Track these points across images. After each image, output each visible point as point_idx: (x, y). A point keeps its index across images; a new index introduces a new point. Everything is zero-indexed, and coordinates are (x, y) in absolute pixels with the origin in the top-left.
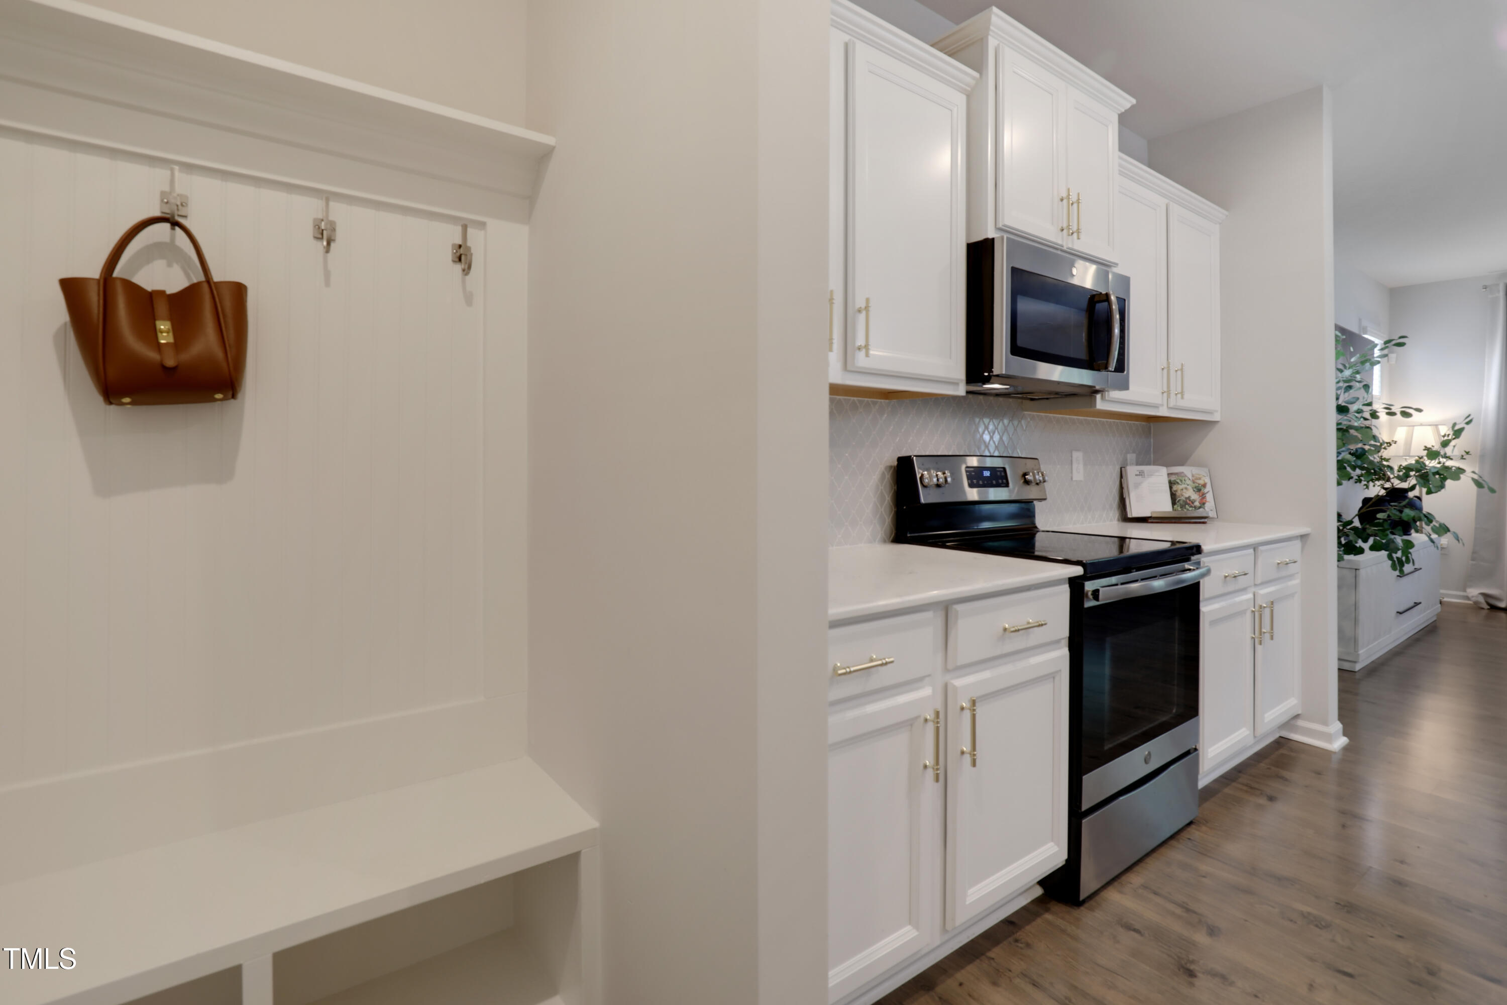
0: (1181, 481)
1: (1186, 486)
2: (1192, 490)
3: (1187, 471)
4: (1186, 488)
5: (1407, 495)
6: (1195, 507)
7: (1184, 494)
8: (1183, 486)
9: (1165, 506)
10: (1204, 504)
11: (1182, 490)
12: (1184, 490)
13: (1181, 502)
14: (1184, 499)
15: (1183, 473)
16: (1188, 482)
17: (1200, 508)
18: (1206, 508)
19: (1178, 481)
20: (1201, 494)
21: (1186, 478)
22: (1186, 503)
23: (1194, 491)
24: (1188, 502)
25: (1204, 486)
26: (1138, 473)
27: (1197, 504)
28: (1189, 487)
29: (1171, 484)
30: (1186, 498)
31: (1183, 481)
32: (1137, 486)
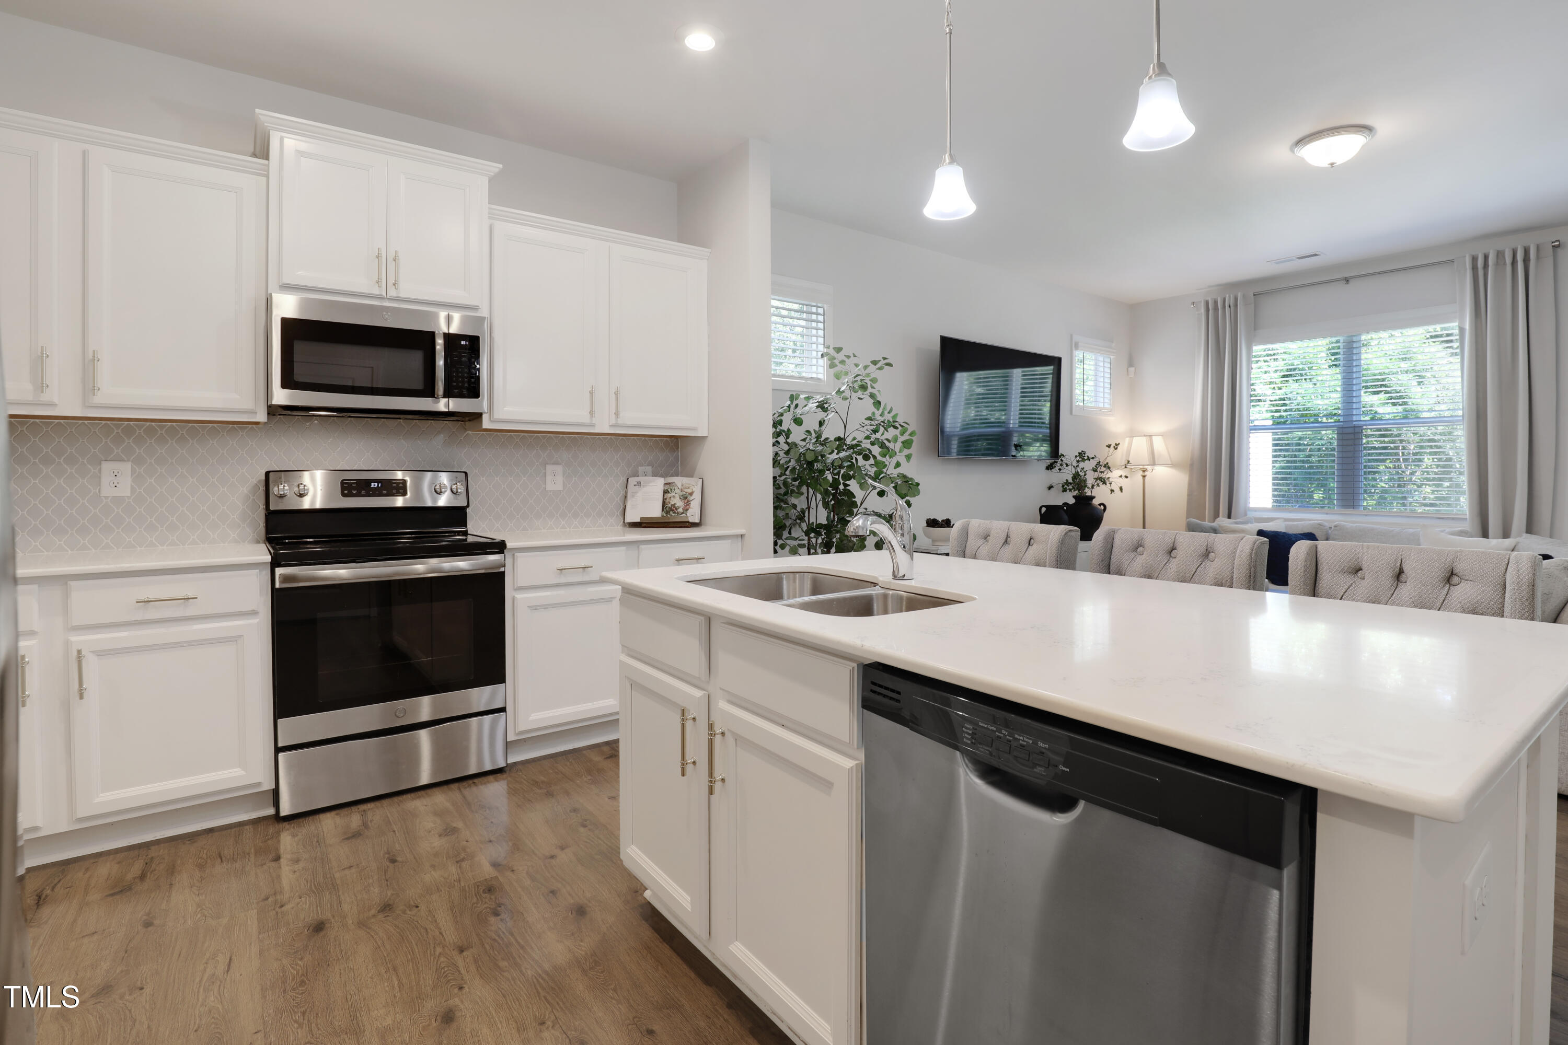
0: (671, 490)
1: (674, 494)
2: (678, 498)
3: (679, 481)
4: (674, 497)
5: (1090, 502)
6: (678, 513)
7: (671, 501)
8: (672, 494)
9: (656, 512)
10: (687, 510)
11: (670, 498)
12: (672, 498)
13: (667, 509)
14: (670, 506)
15: (674, 482)
16: (677, 491)
17: (682, 513)
18: (688, 514)
19: (669, 490)
20: (686, 502)
21: (676, 487)
22: (671, 510)
23: (680, 498)
24: (673, 509)
25: (691, 494)
26: (636, 483)
27: (680, 510)
28: (677, 496)
29: (666, 492)
30: (672, 505)
31: (673, 490)
32: (634, 494)
